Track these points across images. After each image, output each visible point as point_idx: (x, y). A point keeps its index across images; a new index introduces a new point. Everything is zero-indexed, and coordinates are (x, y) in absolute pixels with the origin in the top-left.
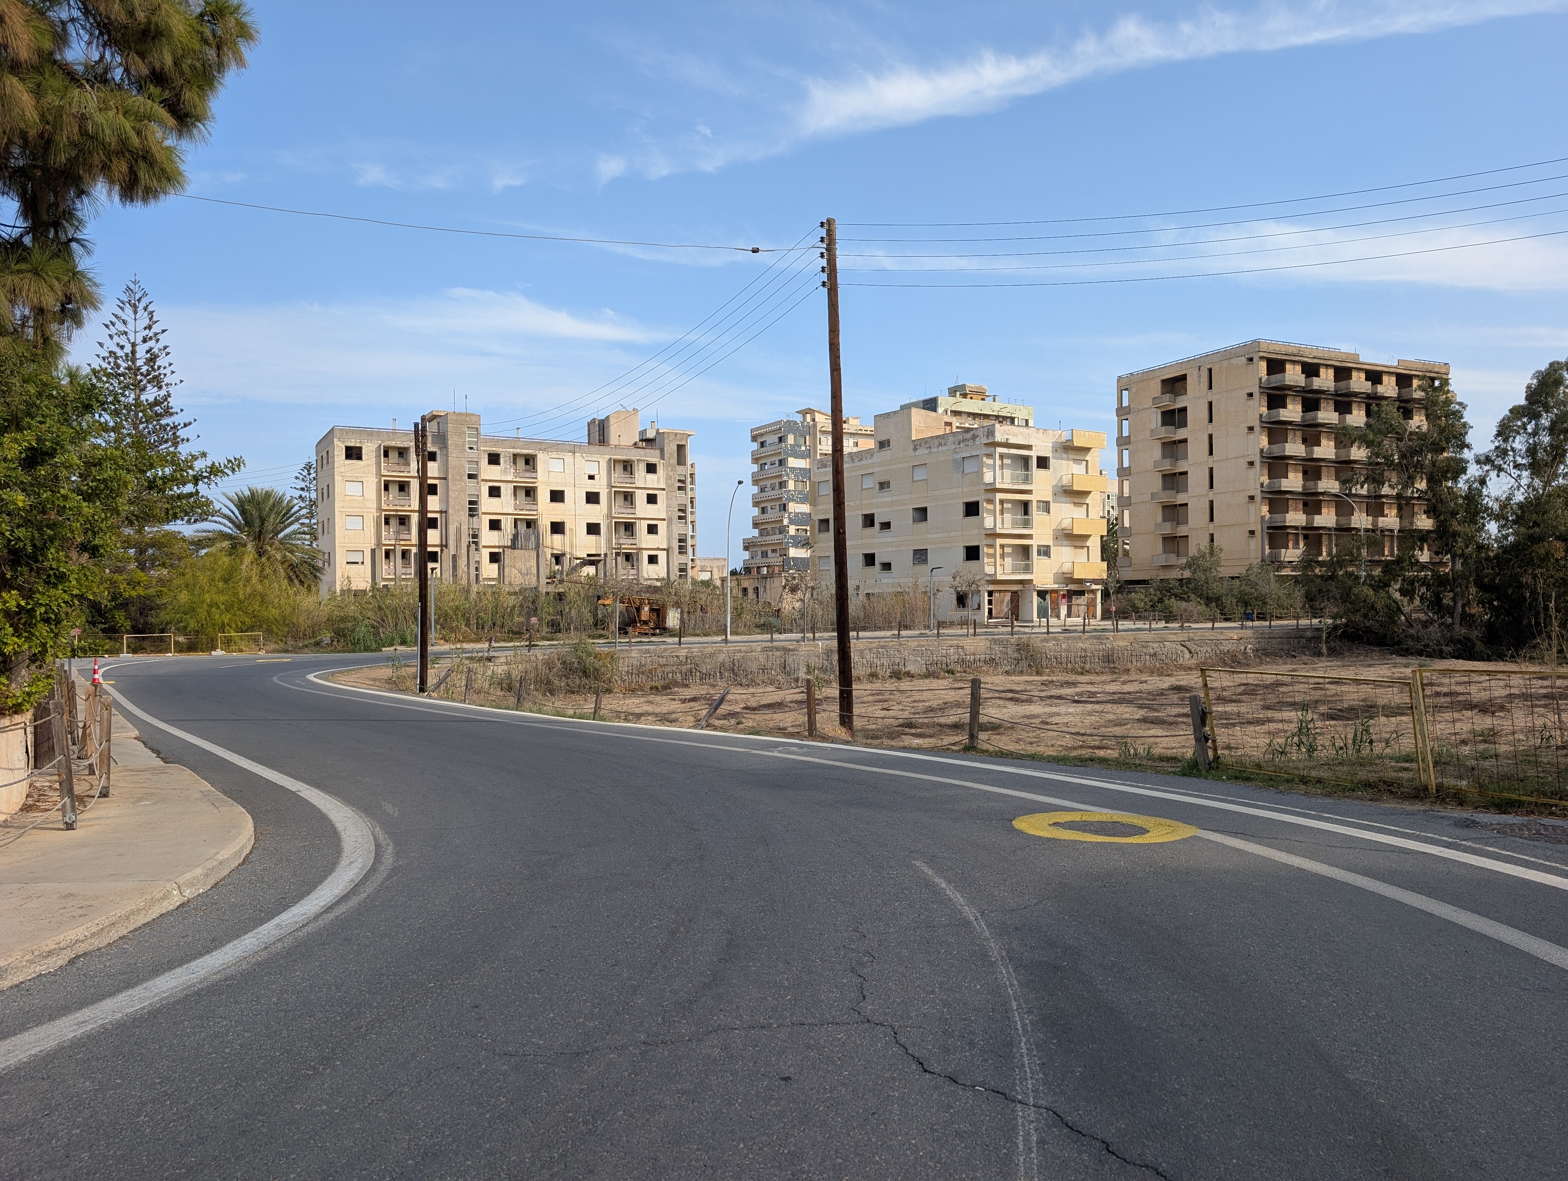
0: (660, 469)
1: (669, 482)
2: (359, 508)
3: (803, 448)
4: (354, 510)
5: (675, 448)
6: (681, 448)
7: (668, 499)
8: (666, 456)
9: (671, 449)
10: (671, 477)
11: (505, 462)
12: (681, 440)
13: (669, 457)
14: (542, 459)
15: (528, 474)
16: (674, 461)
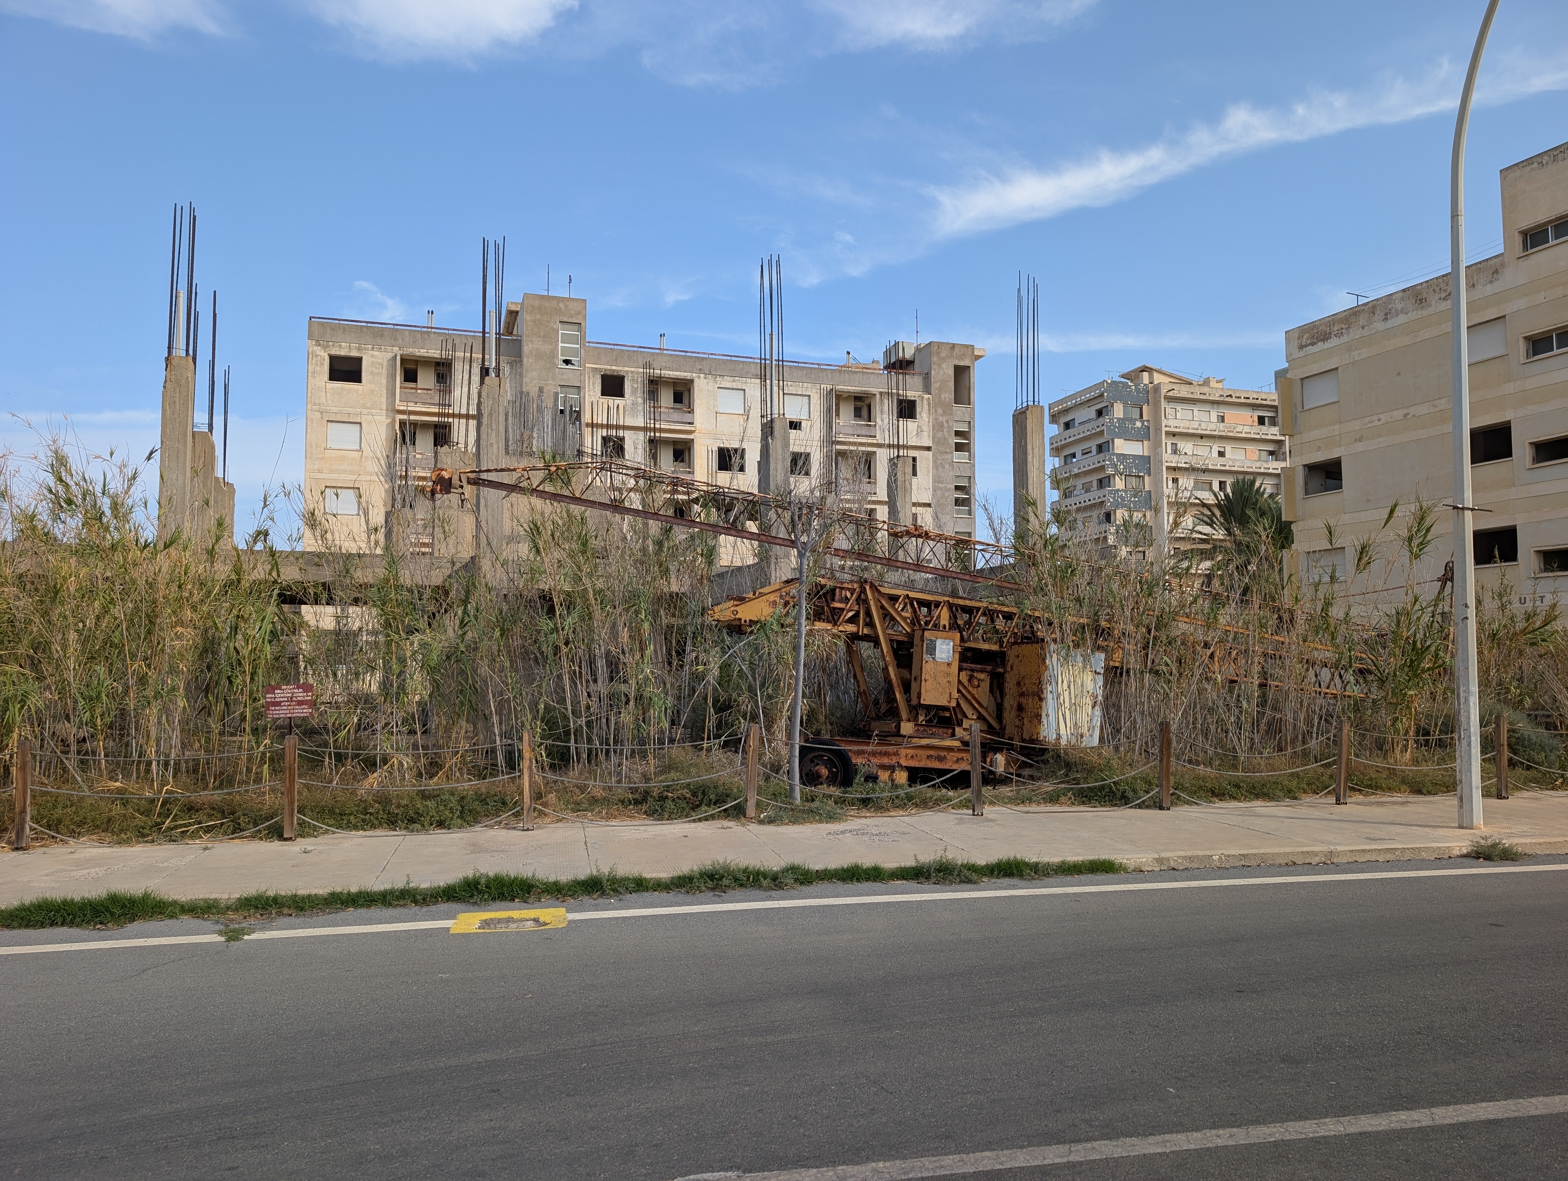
0: (923, 412)
1: (939, 435)
2: (352, 473)
3: (1138, 424)
4: (342, 476)
5: (951, 372)
6: (961, 373)
7: (936, 466)
8: (935, 386)
9: (944, 373)
10: (942, 426)
11: (634, 391)
12: (962, 356)
13: (940, 389)
14: (703, 388)
15: (676, 416)
16: (949, 395)
